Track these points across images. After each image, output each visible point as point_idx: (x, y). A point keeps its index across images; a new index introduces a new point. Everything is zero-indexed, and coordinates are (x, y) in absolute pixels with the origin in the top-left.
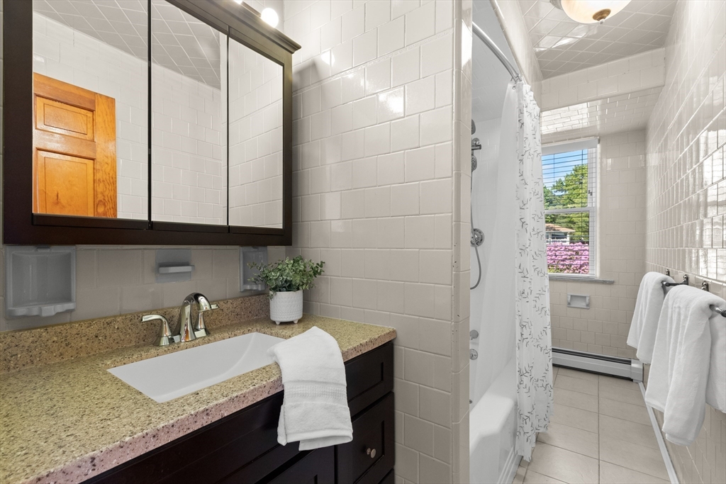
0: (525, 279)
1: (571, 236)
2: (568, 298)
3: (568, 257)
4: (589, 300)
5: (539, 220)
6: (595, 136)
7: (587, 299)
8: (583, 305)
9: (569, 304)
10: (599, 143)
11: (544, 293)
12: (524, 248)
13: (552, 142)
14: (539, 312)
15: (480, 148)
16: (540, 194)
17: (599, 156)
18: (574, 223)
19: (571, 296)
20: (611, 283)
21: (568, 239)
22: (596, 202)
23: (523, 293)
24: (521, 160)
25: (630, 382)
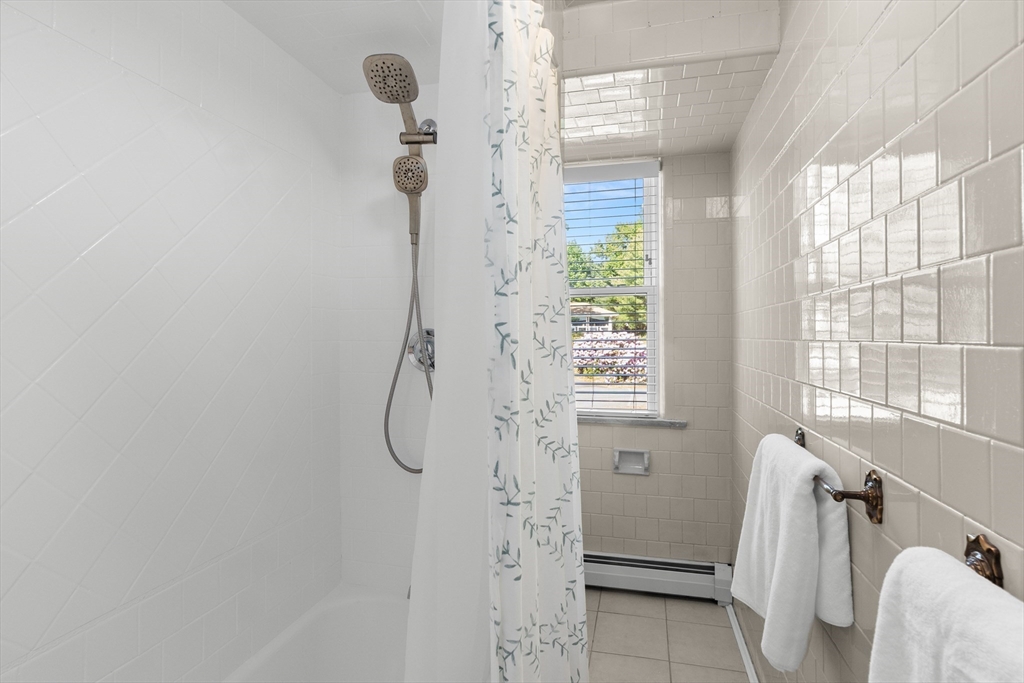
0: (511, 509)
1: (614, 320)
2: (614, 456)
3: (611, 353)
4: (649, 459)
5: (556, 318)
6: (654, 155)
7: (646, 456)
8: (638, 468)
9: (617, 468)
10: (661, 169)
11: (568, 497)
12: (506, 415)
13: (585, 160)
14: (557, 555)
15: (435, 142)
16: (557, 256)
17: (661, 193)
18: (618, 304)
19: (620, 452)
20: (682, 426)
21: (609, 327)
22: (657, 277)
23: (506, 552)
24: (497, 147)
25: (713, 606)
